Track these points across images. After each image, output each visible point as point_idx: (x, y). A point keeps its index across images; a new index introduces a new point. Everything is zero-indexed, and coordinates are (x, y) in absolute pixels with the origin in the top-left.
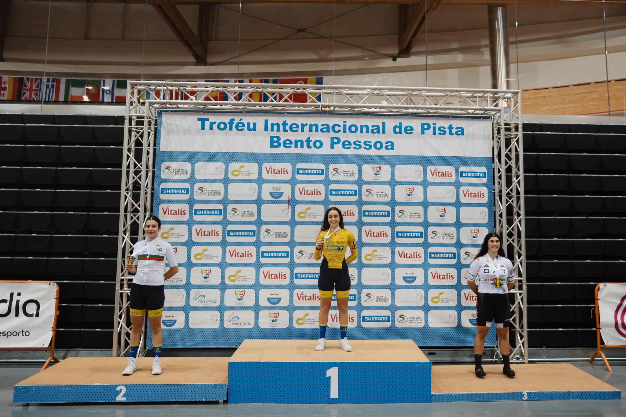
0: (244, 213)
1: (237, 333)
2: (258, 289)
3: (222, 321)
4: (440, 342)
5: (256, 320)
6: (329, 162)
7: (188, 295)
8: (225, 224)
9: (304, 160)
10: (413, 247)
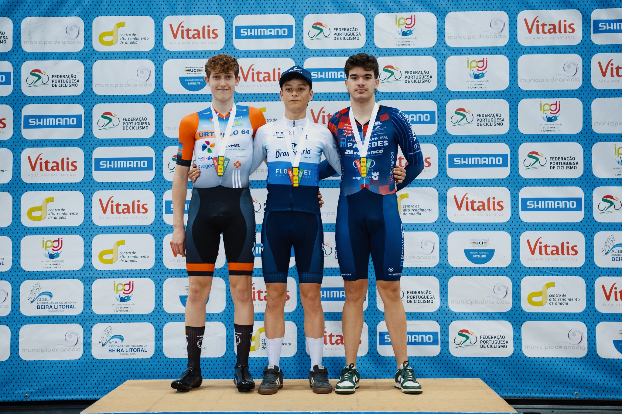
0: (128, 123)
1: (120, 368)
2: (161, 278)
3: (87, 345)
4: (549, 389)
5: (158, 343)
6: (304, 11)
7: (17, 292)
8: (89, 146)
9: (249, 8)
10: (487, 188)
